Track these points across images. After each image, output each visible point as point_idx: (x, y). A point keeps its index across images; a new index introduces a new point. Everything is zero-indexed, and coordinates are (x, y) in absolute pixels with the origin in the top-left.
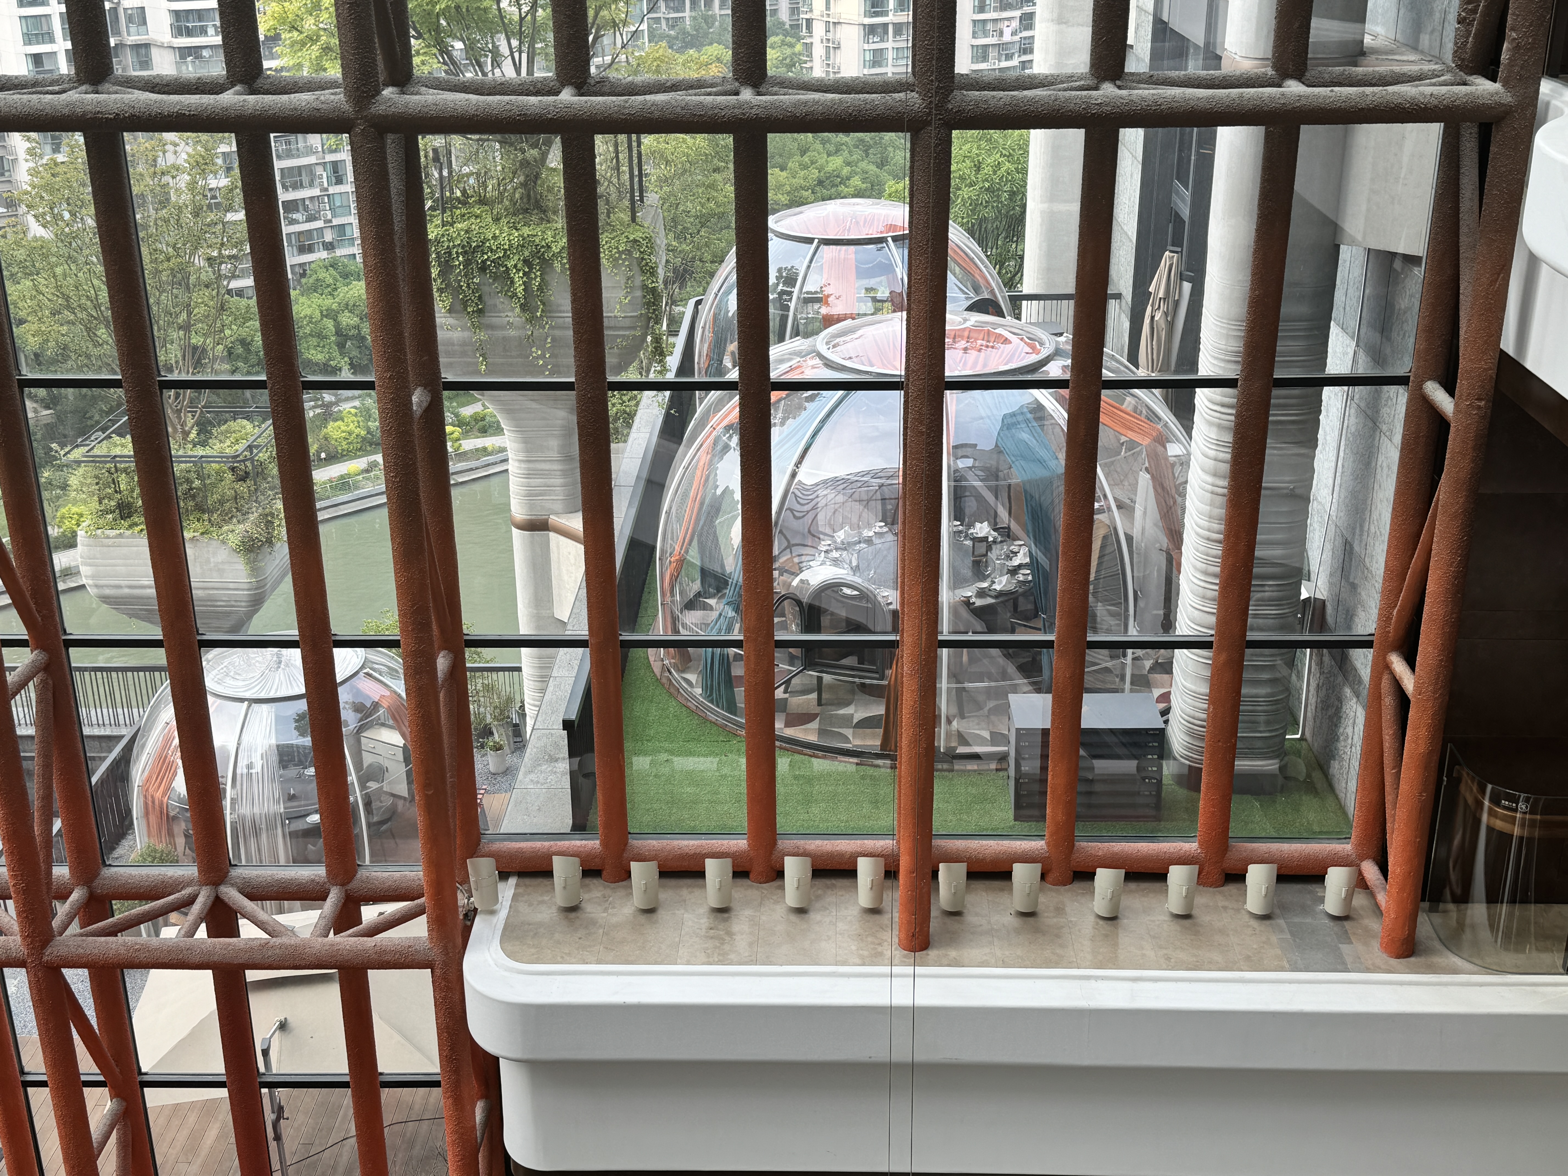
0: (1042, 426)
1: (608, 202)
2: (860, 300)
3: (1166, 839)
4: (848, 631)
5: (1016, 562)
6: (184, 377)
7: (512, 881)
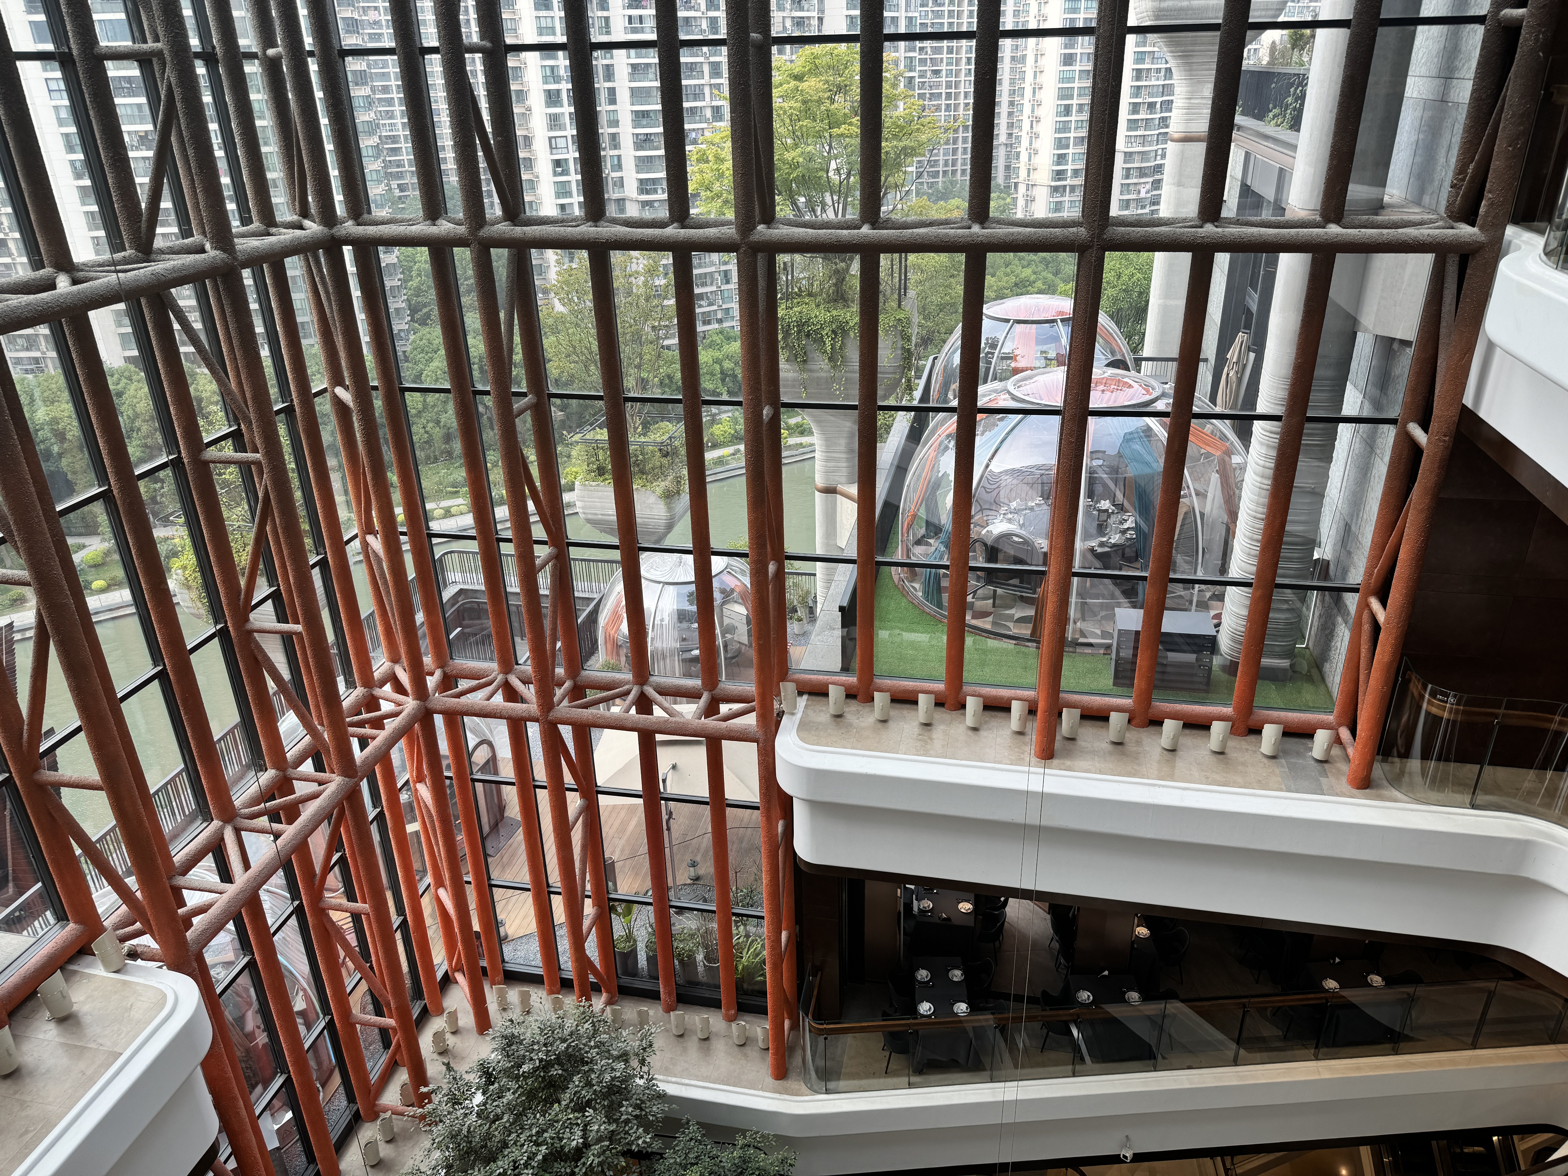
0: (1149, 441)
1: (884, 296)
2: (1037, 358)
3: (1211, 704)
4: (1015, 563)
5: (1126, 526)
6: (636, 395)
7: (805, 697)
